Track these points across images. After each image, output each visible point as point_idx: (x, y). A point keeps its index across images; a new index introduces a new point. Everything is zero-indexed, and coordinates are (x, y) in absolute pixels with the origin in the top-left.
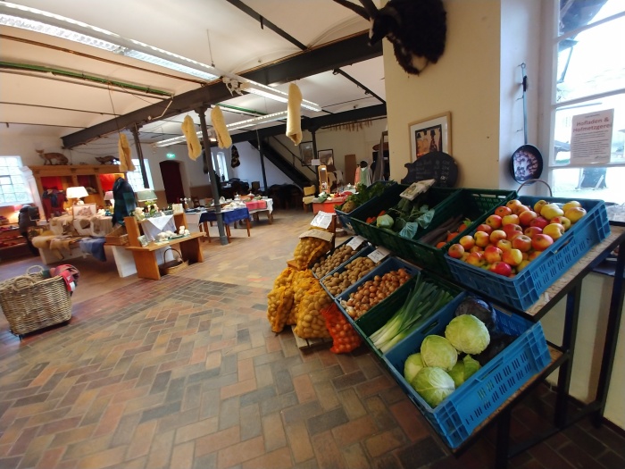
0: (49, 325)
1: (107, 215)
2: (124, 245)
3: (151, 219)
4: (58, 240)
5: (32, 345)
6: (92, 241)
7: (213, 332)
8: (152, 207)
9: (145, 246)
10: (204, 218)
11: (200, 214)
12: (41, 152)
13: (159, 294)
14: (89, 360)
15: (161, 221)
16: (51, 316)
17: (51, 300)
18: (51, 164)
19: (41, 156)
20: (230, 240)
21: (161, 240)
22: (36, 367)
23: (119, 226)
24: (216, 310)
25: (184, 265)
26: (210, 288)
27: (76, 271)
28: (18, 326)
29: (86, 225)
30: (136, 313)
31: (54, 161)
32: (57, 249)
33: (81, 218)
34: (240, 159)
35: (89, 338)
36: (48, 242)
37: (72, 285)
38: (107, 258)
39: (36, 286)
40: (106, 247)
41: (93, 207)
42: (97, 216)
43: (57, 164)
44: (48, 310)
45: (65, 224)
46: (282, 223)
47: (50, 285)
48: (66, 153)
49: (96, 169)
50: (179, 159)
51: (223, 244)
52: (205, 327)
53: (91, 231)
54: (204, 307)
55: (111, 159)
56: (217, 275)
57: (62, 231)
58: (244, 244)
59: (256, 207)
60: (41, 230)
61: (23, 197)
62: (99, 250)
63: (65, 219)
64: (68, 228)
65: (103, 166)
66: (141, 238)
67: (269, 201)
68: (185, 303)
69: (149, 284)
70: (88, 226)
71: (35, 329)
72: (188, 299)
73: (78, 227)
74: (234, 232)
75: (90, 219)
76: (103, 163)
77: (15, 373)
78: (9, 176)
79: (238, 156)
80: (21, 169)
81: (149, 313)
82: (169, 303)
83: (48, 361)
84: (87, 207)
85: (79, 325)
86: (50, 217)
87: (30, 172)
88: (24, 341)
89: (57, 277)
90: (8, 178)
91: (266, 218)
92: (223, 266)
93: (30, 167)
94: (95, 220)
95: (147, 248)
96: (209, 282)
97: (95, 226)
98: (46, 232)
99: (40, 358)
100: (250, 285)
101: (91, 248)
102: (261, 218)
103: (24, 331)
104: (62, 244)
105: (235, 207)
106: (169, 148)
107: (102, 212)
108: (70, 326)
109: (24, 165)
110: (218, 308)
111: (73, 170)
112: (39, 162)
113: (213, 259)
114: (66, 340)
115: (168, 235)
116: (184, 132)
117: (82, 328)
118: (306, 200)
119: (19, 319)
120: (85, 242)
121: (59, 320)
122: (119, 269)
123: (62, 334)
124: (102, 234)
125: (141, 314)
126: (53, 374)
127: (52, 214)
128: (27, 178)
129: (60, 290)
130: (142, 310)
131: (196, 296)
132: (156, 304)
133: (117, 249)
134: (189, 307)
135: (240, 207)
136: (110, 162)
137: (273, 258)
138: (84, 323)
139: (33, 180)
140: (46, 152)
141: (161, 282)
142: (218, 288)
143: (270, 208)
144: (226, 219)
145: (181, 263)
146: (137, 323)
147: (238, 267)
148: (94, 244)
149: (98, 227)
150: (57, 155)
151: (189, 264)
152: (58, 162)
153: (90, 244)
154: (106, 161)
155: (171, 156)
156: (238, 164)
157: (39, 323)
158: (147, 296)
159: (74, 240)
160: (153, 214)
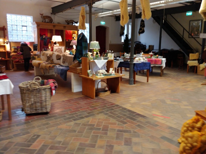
0: (40, 112)
1: (70, 54)
2: (79, 73)
3: (96, 61)
4: (44, 64)
5: (32, 121)
6: (61, 68)
7: (135, 149)
8: (97, 53)
9: (90, 76)
10: (121, 65)
11: (119, 62)
12: (42, 15)
13: (95, 109)
14: (60, 142)
15: (101, 63)
16: (42, 108)
17: (43, 99)
18: (45, 22)
19: (41, 17)
20: (135, 82)
21: (99, 74)
22: (34, 136)
23: (76, 62)
24: (135, 132)
25: (108, 93)
26: (127, 113)
27: (56, 84)
28: (26, 109)
29: (59, 58)
30: (83, 118)
31: (47, 20)
32: (43, 68)
33: (56, 53)
34: (145, 29)
35: (59, 127)
36: (39, 64)
37: (54, 92)
38: (67, 79)
39: (39, 89)
40: (68, 73)
41: (63, 48)
42: (66, 54)
43: (47, 22)
44: (41, 103)
45: (48, 55)
46: (169, 77)
47: (45, 89)
48: (53, 17)
49: (65, 27)
50: (107, 26)
51: (130, 84)
52: (128, 142)
53: (61, 62)
54: (125, 127)
55: (72, 22)
56: (129, 105)
57: (46, 59)
58: (145, 87)
59: (153, 63)
60: (37, 57)
61: (30, 38)
62: (64, 73)
63: (49, 52)
64: (49, 58)
65: (68, 25)
66: (89, 71)
67: (164, 60)
68: (112, 120)
69: (89, 101)
70: (60, 59)
71: (33, 112)
72: (113, 117)
73: (54, 58)
74: (138, 78)
75: (61, 55)
76: (68, 24)
77: (24, 136)
78: (26, 26)
79: (144, 26)
80: (32, 23)
81: (90, 120)
82: (101, 116)
83: (39, 134)
84: (60, 47)
85: (54, 116)
86: (42, 51)
87: (36, 25)
88: (28, 118)
89: (48, 86)
90: (26, 27)
91: (159, 71)
92: (133, 100)
93: (36, 23)
94: (64, 56)
95: (91, 78)
96: (125, 109)
97: (63, 59)
98: (38, 58)
99: (35, 131)
100: (156, 119)
101: (60, 72)
102: (154, 71)
103: (29, 112)
104: (46, 67)
105: (142, 61)
106: (103, 18)
107: (68, 52)
108: (49, 115)
109: (34, 21)
110: (135, 130)
111: (54, 26)
112: (40, 20)
113: (125, 93)
114: (47, 124)
115: (103, 72)
116: (120, 7)
117: (55, 119)
118: (190, 63)
119: (27, 105)
120: (58, 67)
121: (45, 111)
122: (72, 87)
123: (46, 120)
124: (66, 64)
125: (86, 119)
126: (42, 144)
127: (43, 49)
128: (34, 28)
129: (48, 94)
130: (87, 117)
131: (118, 117)
132: (94, 115)
133: (74, 75)
134: (115, 124)
135: (144, 61)
136: (71, 24)
137: (168, 102)
138: (56, 116)
139: (36, 29)
140: (44, 15)
141: (95, 101)
142: (133, 116)
143: (164, 65)
144: (135, 68)
145: (107, 91)
146: (84, 125)
147: (143, 103)
148: (62, 70)
149: (65, 60)
150: (49, 17)
151: (111, 93)
152: (48, 21)
153: (60, 69)
154: (70, 23)
155: (103, 23)
156: (143, 32)
157: (36, 110)
158: (88, 108)
159: (52, 65)
160: (97, 58)
